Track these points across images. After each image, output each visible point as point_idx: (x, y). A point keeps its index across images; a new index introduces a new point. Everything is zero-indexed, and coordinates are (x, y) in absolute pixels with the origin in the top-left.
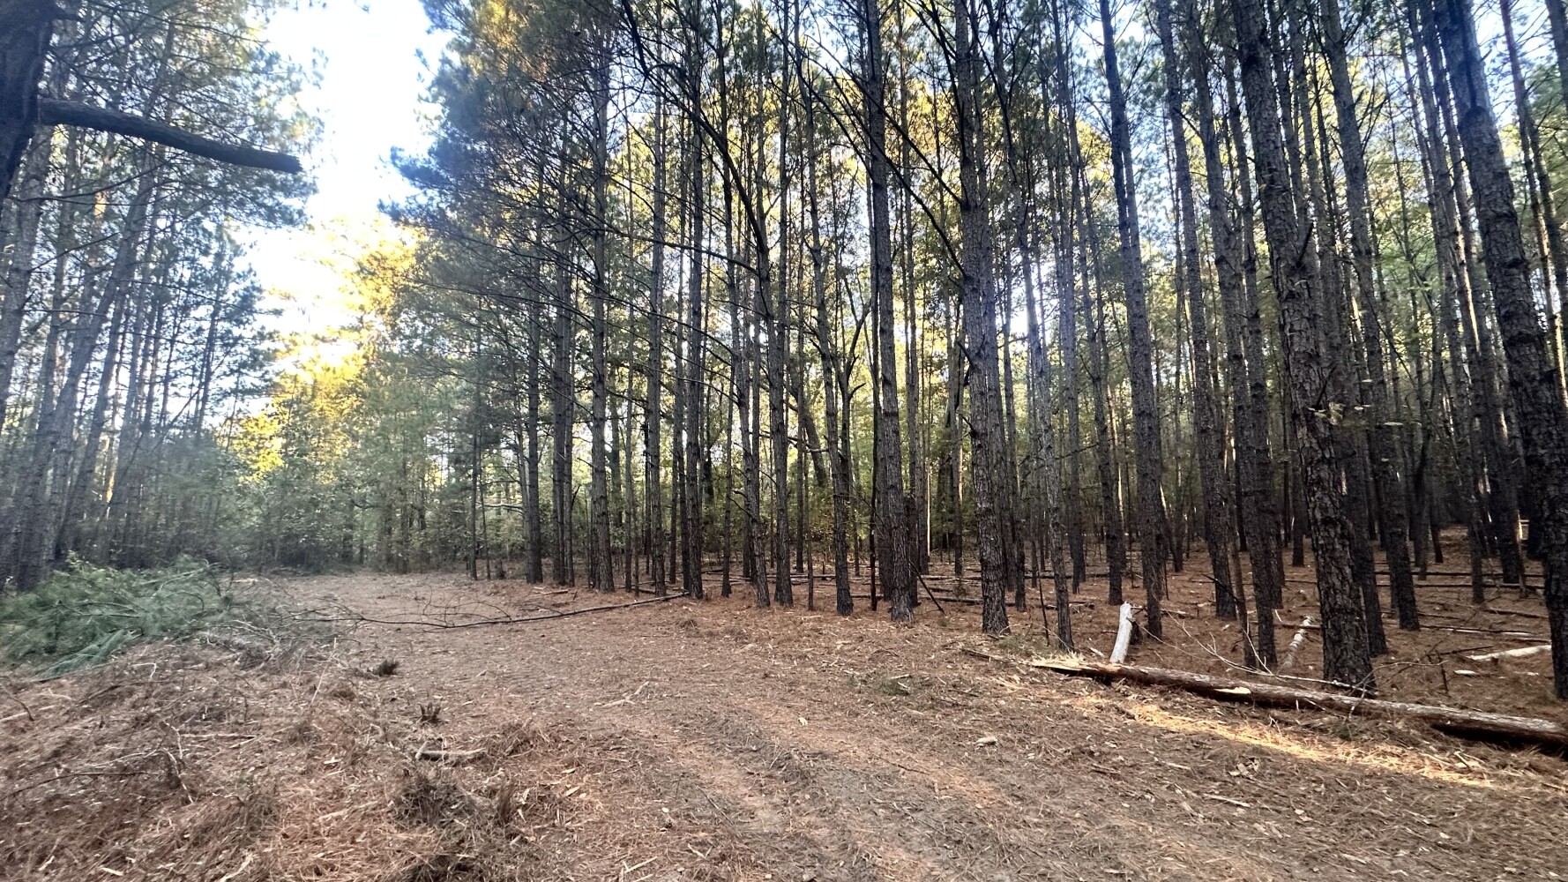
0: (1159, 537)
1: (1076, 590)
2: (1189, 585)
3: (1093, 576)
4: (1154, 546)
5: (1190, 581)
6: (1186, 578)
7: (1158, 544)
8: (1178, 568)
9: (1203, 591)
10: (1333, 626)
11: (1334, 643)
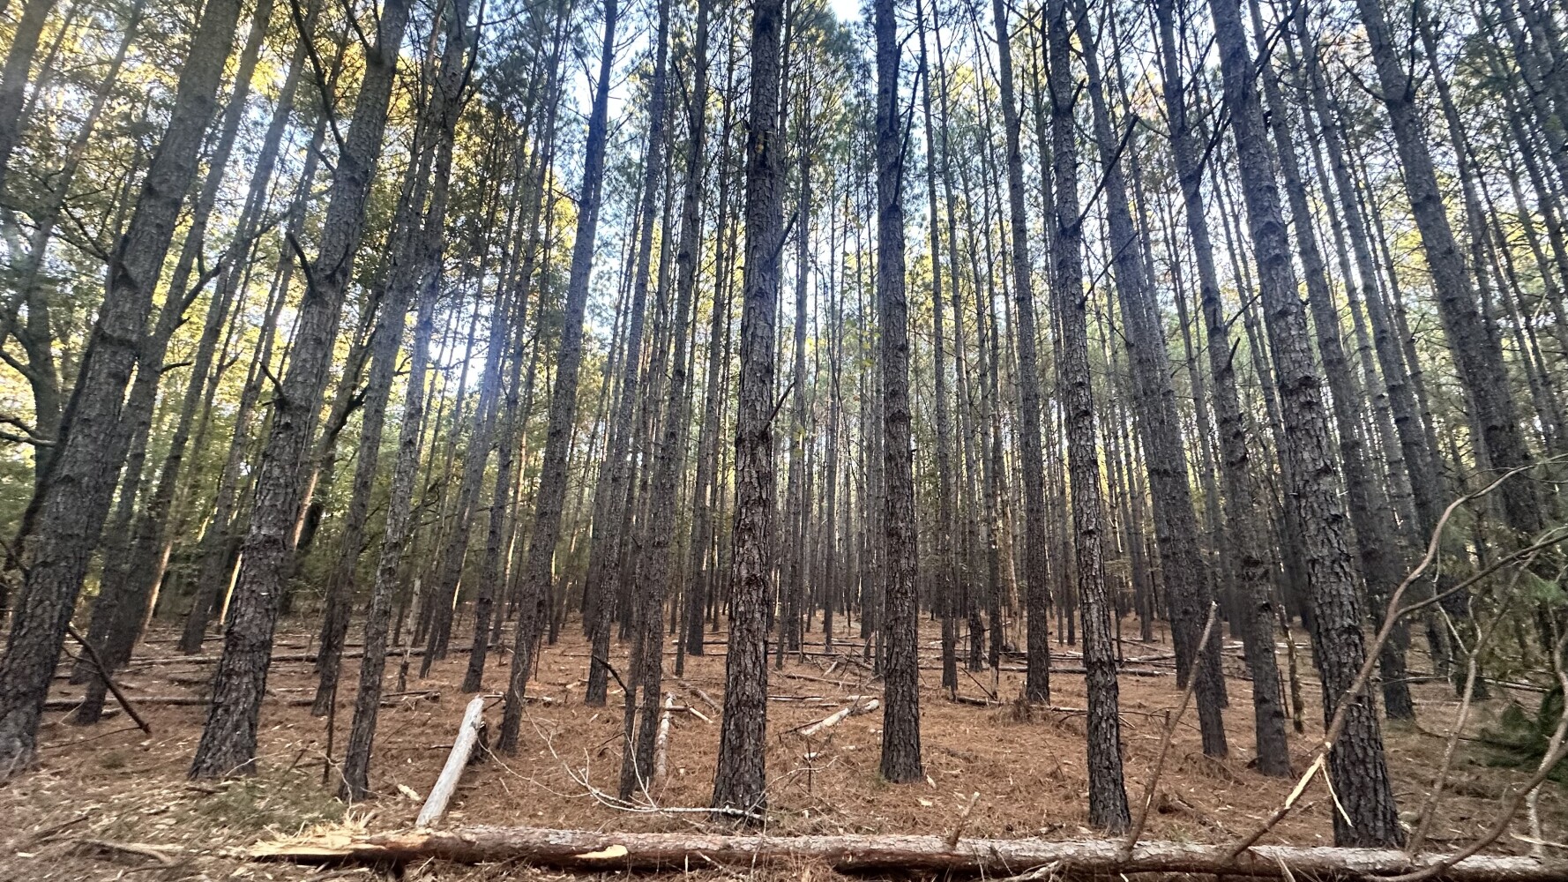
0: (540, 604)
1: (424, 673)
2: (558, 659)
3: (455, 651)
4: (534, 613)
5: (562, 654)
6: (559, 651)
7: (539, 611)
8: (552, 641)
9: (573, 666)
10: (736, 725)
11: (733, 750)
